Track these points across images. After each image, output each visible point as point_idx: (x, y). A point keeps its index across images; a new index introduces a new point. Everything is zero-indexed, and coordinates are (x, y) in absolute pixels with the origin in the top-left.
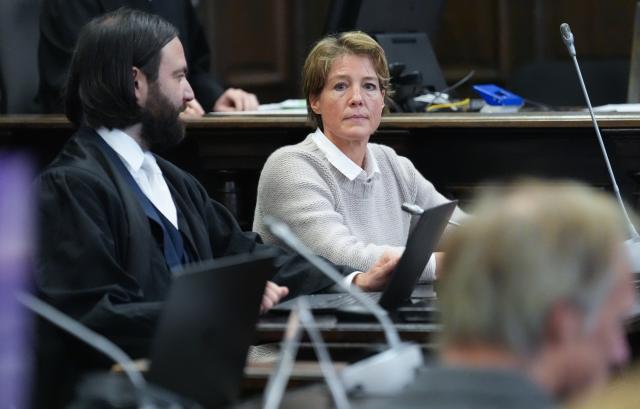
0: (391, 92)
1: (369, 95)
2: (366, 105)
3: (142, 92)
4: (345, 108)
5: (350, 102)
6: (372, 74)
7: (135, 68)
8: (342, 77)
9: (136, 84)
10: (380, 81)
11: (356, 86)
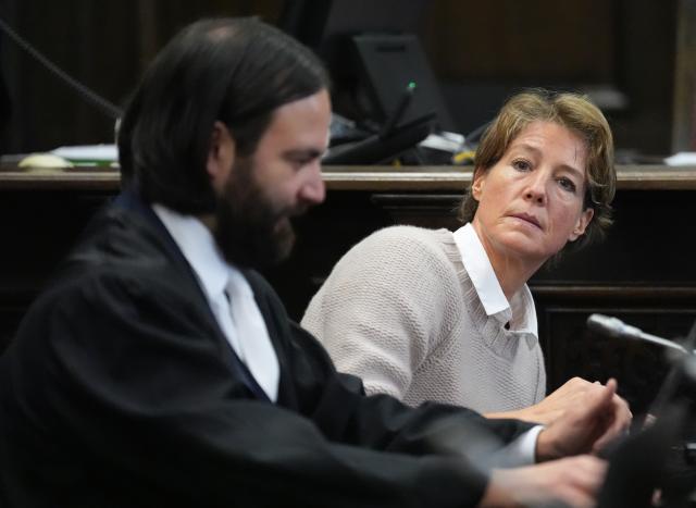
0: (605, 220)
1: (560, 195)
2: (548, 206)
3: (222, 165)
4: (516, 197)
5: (527, 191)
6: (577, 164)
7: (219, 125)
8: (530, 149)
9: (217, 150)
10: (586, 182)
11: (544, 172)
